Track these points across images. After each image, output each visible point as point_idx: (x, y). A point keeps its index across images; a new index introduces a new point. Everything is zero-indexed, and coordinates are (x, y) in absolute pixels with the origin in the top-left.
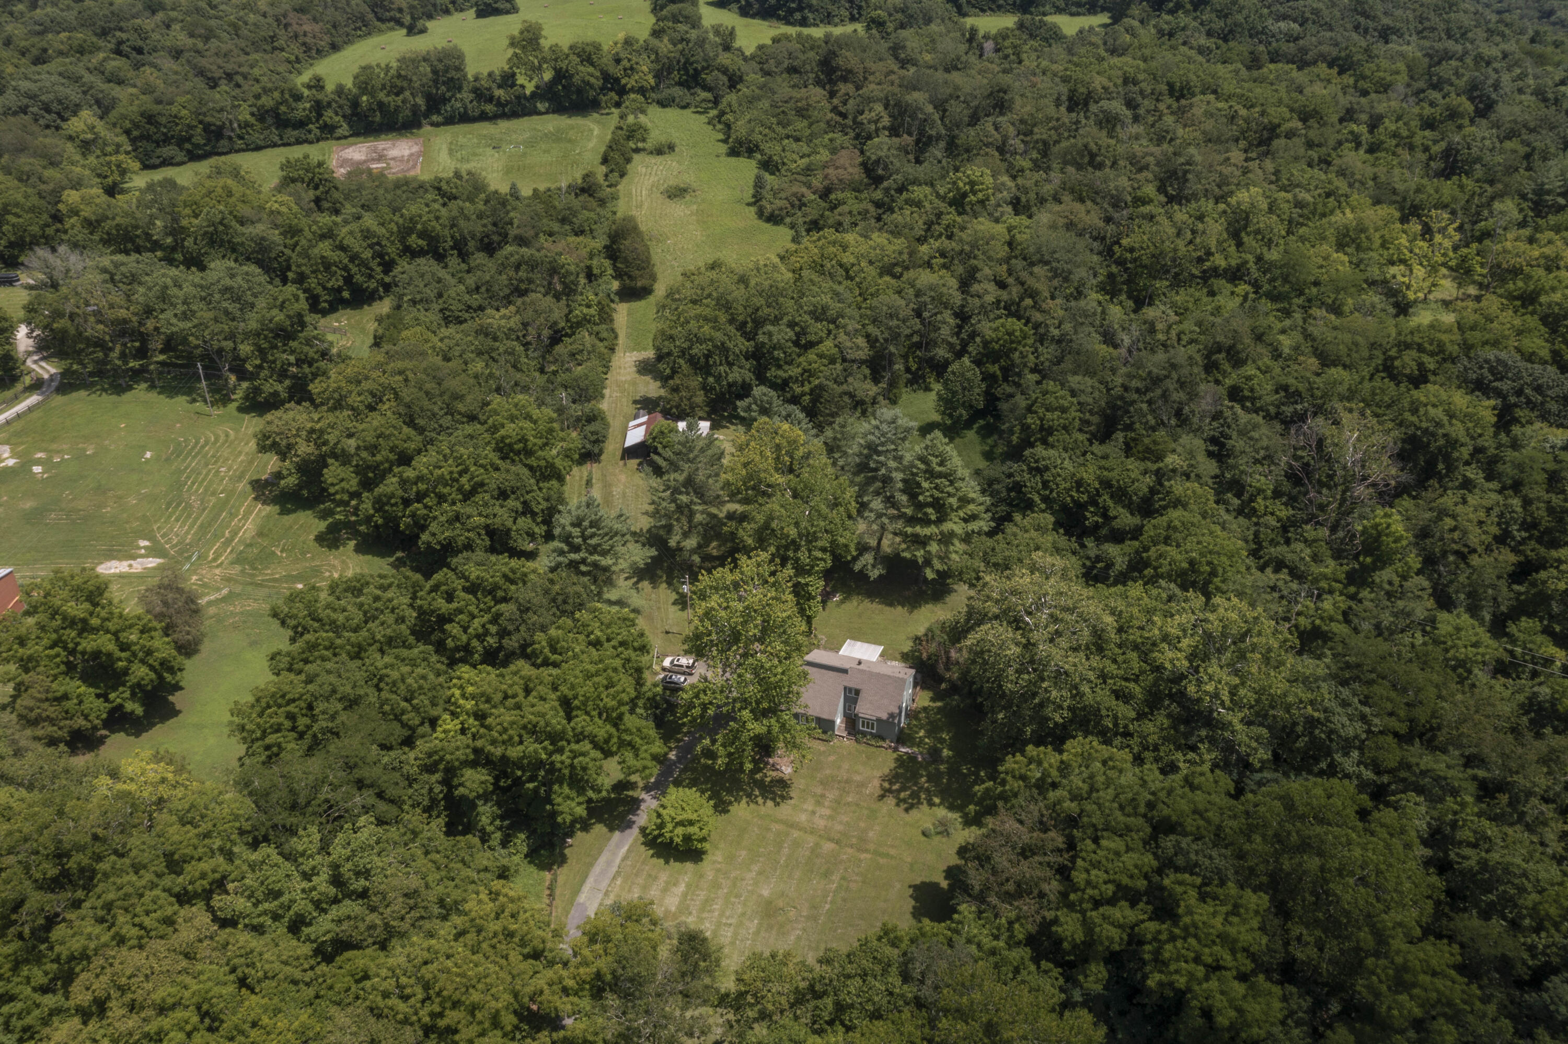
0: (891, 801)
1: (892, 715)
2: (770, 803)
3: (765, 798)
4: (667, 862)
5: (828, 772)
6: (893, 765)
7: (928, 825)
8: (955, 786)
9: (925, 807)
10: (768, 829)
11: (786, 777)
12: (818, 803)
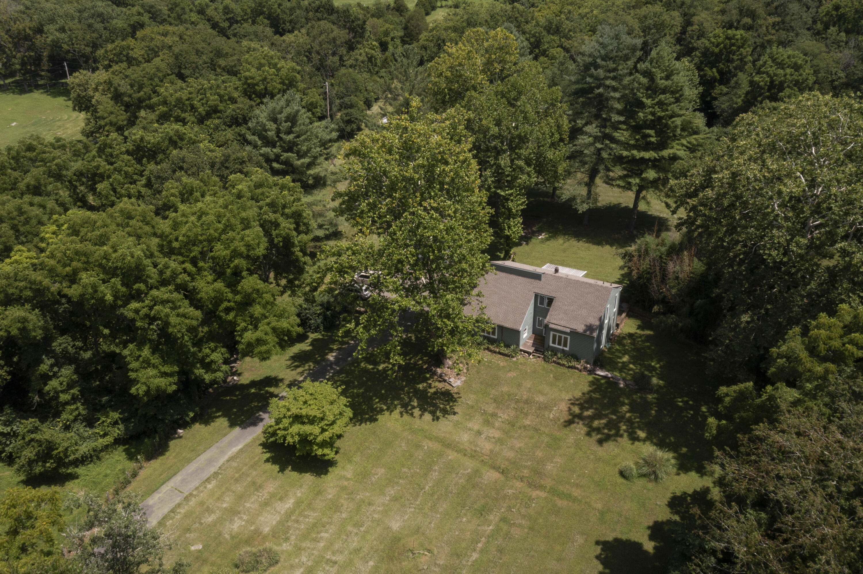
0: (580, 428)
1: (590, 328)
2: (428, 417)
3: (423, 410)
4: (282, 470)
5: (505, 389)
6: (586, 388)
7: (630, 463)
8: (667, 419)
9: (625, 441)
10: (418, 446)
11: (454, 391)
12: (487, 423)
